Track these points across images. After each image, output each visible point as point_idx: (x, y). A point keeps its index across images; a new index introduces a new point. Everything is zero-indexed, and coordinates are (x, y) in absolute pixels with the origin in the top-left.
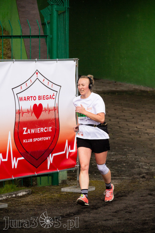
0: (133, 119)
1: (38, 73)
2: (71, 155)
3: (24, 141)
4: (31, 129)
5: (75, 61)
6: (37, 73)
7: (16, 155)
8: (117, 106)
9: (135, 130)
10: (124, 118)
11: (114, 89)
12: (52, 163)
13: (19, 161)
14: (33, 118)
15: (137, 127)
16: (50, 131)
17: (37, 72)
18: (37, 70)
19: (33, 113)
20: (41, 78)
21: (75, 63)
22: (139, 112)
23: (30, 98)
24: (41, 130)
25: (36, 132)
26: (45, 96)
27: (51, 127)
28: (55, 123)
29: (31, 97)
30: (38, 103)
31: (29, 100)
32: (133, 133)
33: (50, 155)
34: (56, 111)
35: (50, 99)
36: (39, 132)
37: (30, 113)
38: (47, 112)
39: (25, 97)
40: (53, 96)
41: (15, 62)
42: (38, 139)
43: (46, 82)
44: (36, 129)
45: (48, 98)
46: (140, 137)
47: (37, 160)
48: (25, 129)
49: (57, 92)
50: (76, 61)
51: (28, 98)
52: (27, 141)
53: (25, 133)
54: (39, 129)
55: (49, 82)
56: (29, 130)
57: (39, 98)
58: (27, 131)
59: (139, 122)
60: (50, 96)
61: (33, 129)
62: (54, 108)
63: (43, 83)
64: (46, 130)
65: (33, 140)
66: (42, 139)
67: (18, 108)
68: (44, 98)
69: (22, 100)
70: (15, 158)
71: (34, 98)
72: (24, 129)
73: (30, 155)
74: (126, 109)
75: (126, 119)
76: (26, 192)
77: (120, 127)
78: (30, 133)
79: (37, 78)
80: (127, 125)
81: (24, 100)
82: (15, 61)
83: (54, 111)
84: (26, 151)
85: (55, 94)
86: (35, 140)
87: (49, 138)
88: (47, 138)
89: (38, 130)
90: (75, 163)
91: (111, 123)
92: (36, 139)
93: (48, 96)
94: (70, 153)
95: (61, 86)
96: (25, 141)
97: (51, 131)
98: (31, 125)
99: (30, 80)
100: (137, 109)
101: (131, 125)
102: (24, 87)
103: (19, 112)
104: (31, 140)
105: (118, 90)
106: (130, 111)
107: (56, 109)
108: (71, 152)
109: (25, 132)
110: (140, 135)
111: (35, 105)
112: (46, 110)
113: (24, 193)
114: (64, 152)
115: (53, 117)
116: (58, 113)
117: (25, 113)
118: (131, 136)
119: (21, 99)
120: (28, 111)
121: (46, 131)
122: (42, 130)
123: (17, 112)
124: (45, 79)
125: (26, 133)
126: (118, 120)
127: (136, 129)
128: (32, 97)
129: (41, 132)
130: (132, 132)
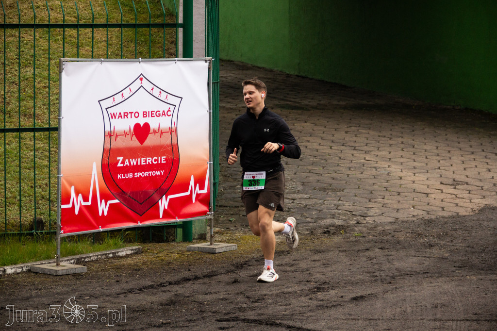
0: (365, 147)
1: (144, 79)
2: (200, 197)
3: (119, 176)
4: (131, 160)
5: (206, 61)
6: (141, 79)
7: (105, 197)
8: (353, 128)
9: (360, 163)
10: (353, 144)
11: (365, 102)
12: (166, 208)
13: (110, 204)
14: (135, 142)
15: (365, 159)
16: (162, 162)
17: (141, 77)
18: (141, 74)
19: (134, 135)
20: (148, 86)
21: (207, 64)
22: (379, 136)
23: (130, 115)
24: (148, 161)
25: (139, 164)
26: (154, 112)
27: (165, 157)
28: (173, 151)
29: (131, 113)
30: (142, 121)
31: (127, 118)
32: (355, 167)
33: (164, 197)
34: (173, 134)
35: (164, 116)
36: (145, 164)
37: (129, 137)
38: (158, 135)
39: (120, 113)
40: (169, 112)
41: (103, 63)
42: (143, 174)
43: (156, 92)
44: (139, 159)
45: (160, 114)
46: (362, 173)
47: (141, 204)
48: (121, 159)
49: (175, 106)
50: (208, 62)
51: (126, 114)
52: (124, 176)
53: (119, 165)
54: (145, 159)
55: (162, 91)
56: (127, 160)
57: (144, 114)
58: (123, 162)
59: (371, 151)
60: (164, 111)
61: (134, 160)
62: (170, 129)
63: (151, 93)
64: (155, 160)
65: (134, 175)
66: (149, 174)
67: (108, 129)
68: (153, 115)
69: (115, 118)
70: (103, 201)
71: (136, 114)
72: (118, 158)
73: (129, 196)
74: (364, 131)
75: (355, 147)
76: (132, 250)
77: (340, 158)
78: (128, 165)
79: (142, 86)
80: (353, 155)
81: (119, 117)
82: (104, 61)
83: (169, 133)
84: (123, 191)
85: (172, 109)
86: (137, 175)
87: (161, 173)
88: (158, 173)
89: (142, 161)
90: (207, 210)
91: (329, 152)
92: (139, 174)
93: (159, 111)
94: (198, 195)
95: (182, 98)
96: (121, 176)
97: (165, 162)
98: (130, 153)
99: (128, 88)
100: (380, 132)
101: (358, 155)
102: (118, 98)
103: (110, 135)
104: (131, 175)
105: (370, 103)
106: (367, 136)
107: (173, 131)
108: (200, 194)
109: (121, 163)
110: (364, 170)
111: (137, 126)
112: (155, 132)
113: (129, 252)
114: (188, 193)
115: (168, 142)
116: (177, 136)
117: (120, 136)
118: (349, 172)
119: (113, 116)
120: (125, 134)
121: (156, 162)
122: (150, 161)
123: (107, 134)
124: (155, 87)
125: (122, 165)
126: (343, 147)
127: (363, 161)
128: (133, 113)
129: (147, 163)
130: (355, 165)
